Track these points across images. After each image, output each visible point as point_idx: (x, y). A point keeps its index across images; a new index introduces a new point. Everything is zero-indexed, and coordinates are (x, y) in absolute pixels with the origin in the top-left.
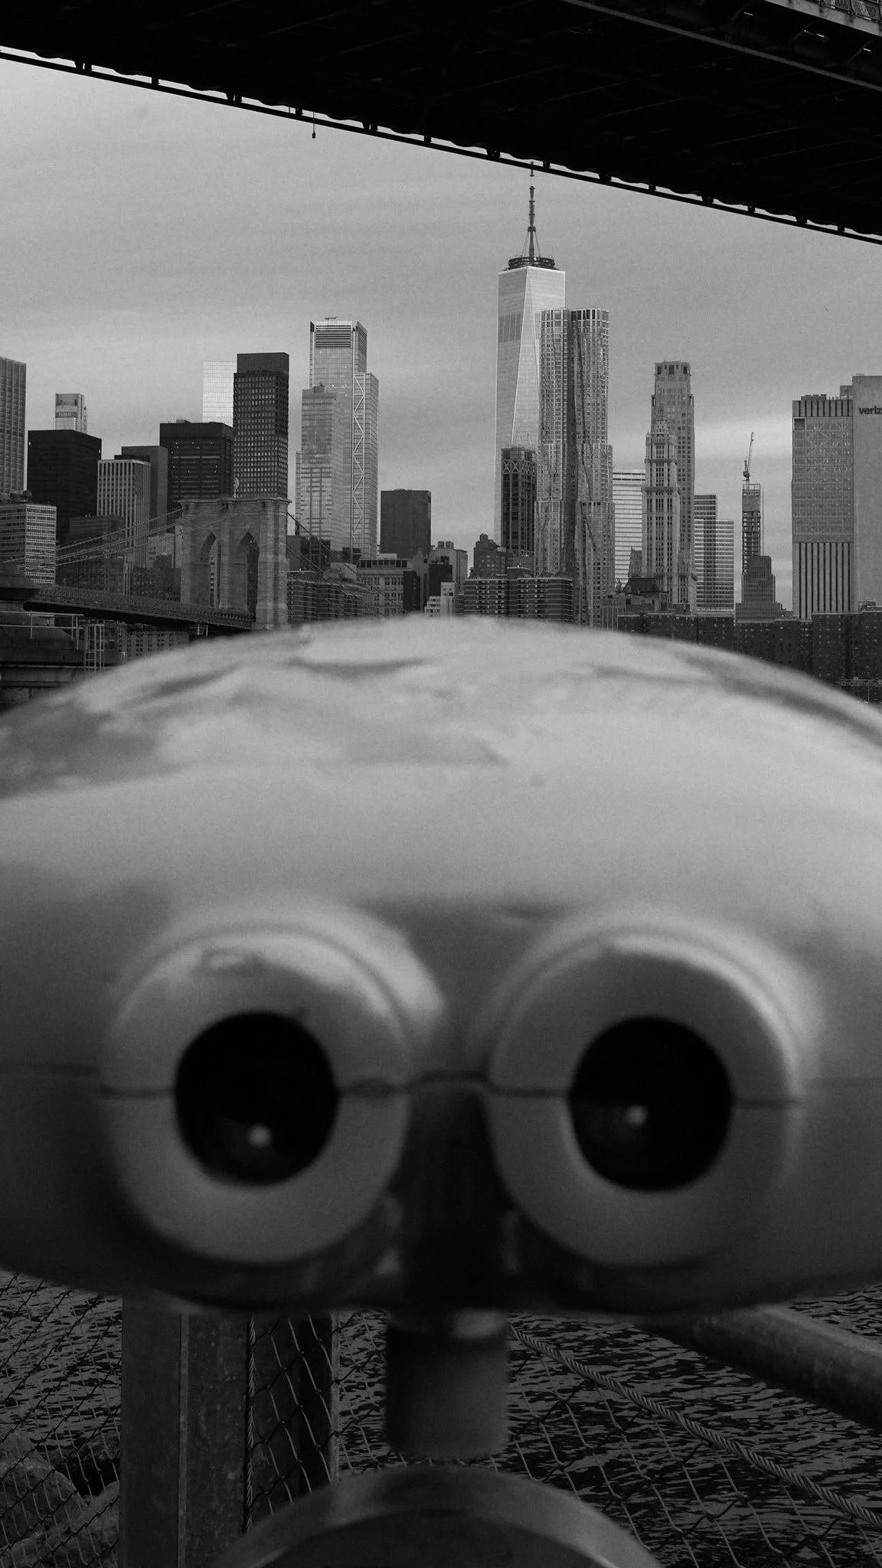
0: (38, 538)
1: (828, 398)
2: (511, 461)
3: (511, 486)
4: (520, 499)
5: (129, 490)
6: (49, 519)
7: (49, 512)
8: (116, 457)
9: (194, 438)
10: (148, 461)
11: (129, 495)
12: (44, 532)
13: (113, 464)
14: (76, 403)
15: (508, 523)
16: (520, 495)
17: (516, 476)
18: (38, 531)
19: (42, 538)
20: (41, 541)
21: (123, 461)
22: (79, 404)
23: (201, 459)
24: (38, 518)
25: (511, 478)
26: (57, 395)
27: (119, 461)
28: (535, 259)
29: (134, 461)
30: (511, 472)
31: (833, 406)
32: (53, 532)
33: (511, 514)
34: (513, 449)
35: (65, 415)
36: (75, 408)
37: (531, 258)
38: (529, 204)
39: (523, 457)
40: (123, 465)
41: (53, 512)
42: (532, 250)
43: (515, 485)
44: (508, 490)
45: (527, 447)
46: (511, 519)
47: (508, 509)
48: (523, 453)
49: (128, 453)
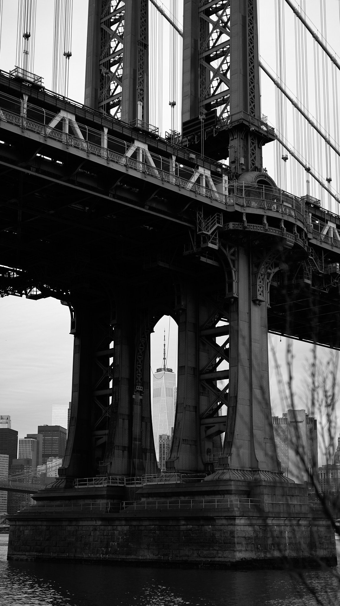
0: (2, 466)
1: (279, 418)
2: (162, 439)
3: (162, 448)
4: (165, 453)
5: (30, 449)
6: (6, 460)
7: (6, 457)
8: (25, 438)
9: (50, 431)
10: (36, 439)
11: (30, 451)
12: (4, 464)
13: (24, 440)
14: (8, 419)
15: (161, 461)
16: (165, 451)
17: (164, 445)
18: (2, 464)
19: (4, 466)
20: (3, 467)
21: (28, 439)
22: (9, 419)
23: (52, 439)
24: (3, 459)
25: (162, 445)
26: (1, 416)
27: (26, 439)
28: (166, 369)
29: (32, 439)
30: (162, 443)
31: (281, 420)
32: (7, 464)
33: (162, 458)
34: (163, 435)
35: (4, 423)
36: (7, 420)
37: (164, 369)
38: (164, 350)
39: (166, 438)
40: (28, 441)
41: (7, 457)
42: (164, 366)
43: (164, 447)
44: (161, 449)
45: (168, 435)
46: (162, 459)
47: (161, 456)
48: (166, 436)
49: (29, 436)
